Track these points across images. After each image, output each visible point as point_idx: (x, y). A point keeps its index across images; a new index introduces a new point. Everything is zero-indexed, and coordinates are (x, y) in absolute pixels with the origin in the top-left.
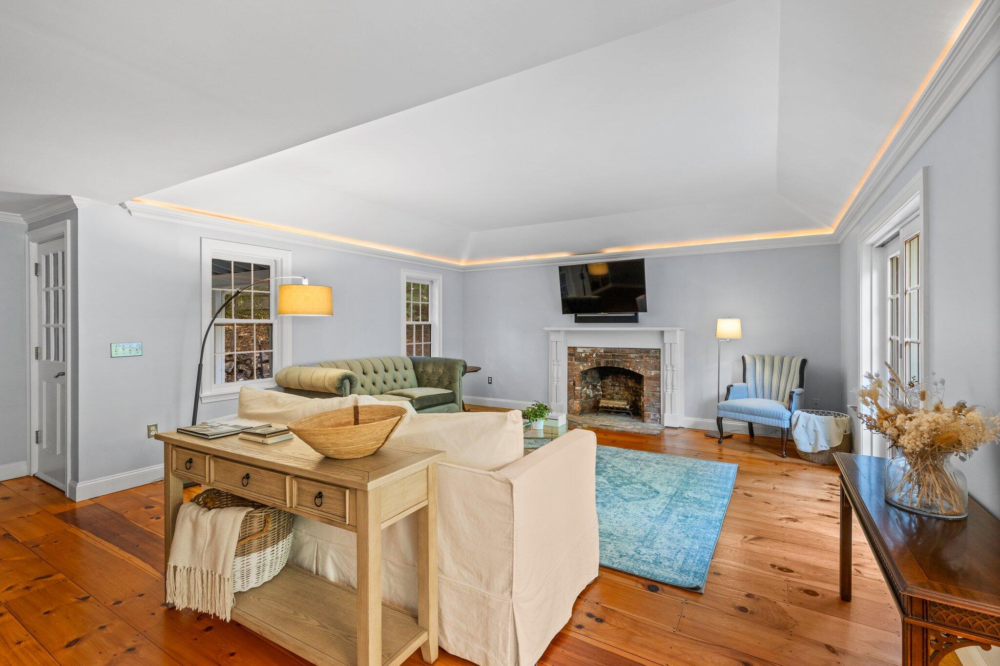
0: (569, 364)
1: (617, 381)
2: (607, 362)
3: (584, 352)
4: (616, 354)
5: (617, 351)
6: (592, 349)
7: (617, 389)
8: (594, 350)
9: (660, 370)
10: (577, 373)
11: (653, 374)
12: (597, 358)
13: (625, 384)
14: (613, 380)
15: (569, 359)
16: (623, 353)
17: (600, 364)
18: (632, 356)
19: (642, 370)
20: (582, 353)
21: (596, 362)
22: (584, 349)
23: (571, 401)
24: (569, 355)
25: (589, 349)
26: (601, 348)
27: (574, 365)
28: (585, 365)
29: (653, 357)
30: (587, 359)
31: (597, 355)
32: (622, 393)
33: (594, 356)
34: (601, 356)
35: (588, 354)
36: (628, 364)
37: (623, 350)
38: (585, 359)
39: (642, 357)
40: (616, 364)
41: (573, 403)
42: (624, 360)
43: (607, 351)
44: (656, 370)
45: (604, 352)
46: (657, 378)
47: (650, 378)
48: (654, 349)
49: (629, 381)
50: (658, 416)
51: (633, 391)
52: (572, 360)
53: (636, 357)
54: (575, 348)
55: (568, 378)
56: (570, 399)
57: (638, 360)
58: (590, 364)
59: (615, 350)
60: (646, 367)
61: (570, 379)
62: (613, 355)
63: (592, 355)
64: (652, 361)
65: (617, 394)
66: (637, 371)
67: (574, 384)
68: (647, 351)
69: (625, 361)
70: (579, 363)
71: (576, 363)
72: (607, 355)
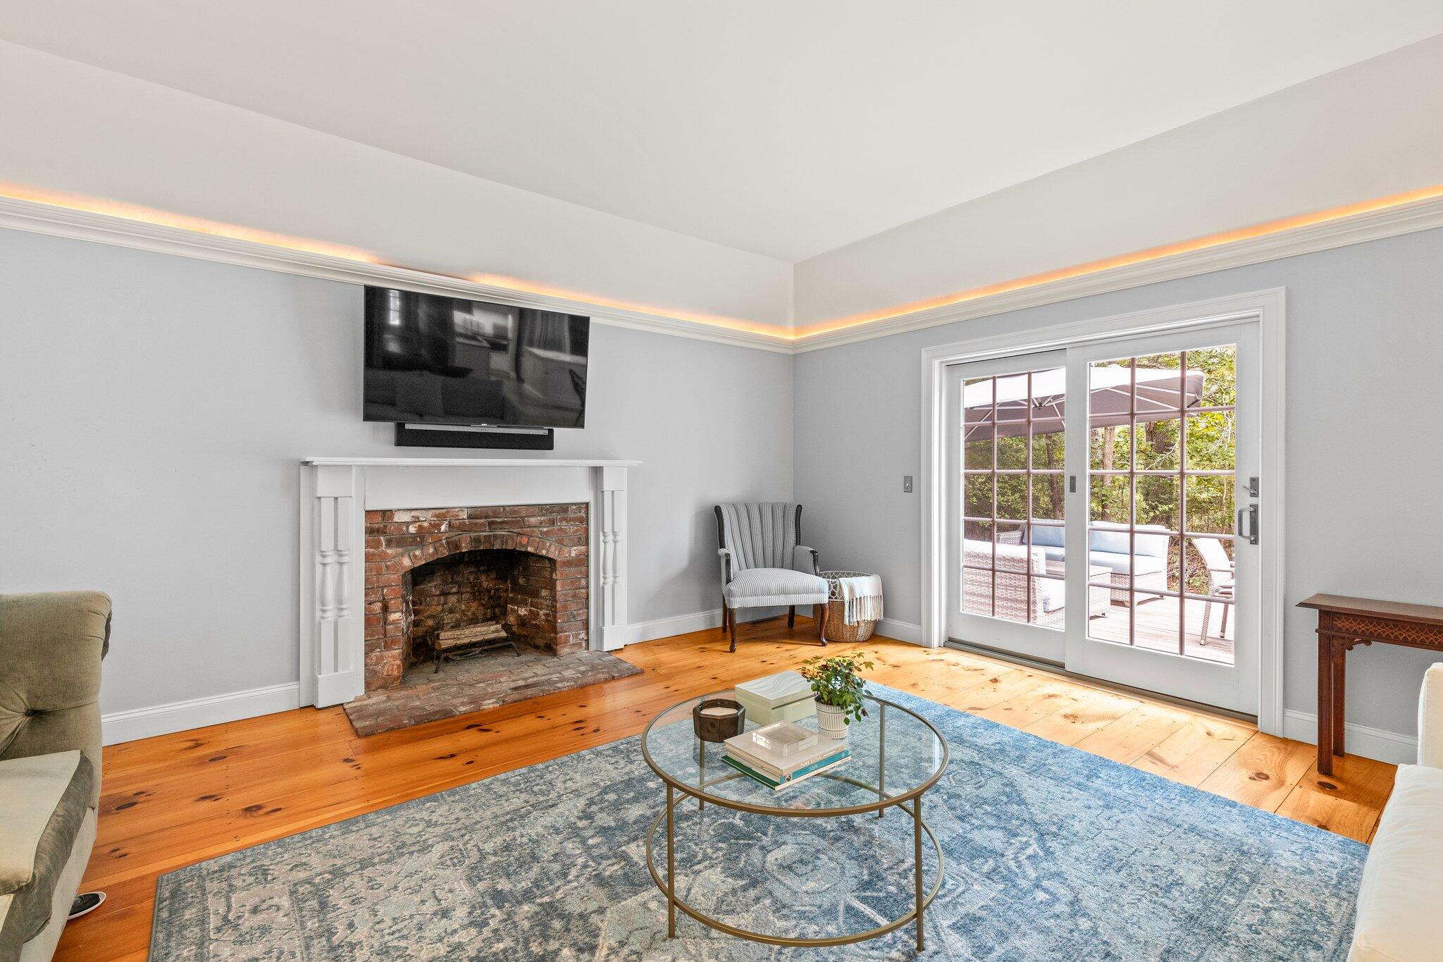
0: (368, 558)
1: (456, 583)
2: (477, 540)
3: (416, 520)
4: (499, 520)
5: (500, 513)
6: (438, 512)
7: (453, 599)
8: (442, 514)
9: (587, 544)
10: (395, 577)
11: (573, 554)
12: (451, 534)
13: (473, 586)
14: (445, 582)
15: (368, 544)
16: (513, 516)
17: (457, 546)
18: (533, 520)
19: (553, 548)
20: (408, 524)
21: (448, 543)
22: (414, 513)
23: (377, 653)
24: (370, 531)
25: (430, 514)
26: (461, 509)
27: (384, 557)
28: (418, 553)
29: (574, 520)
30: (422, 538)
31: (450, 525)
32: (463, 607)
33: (443, 528)
34: (462, 528)
35: (426, 524)
36: (525, 540)
37: (514, 509)
38: (419, 539)
39: (553, 522)
40: (499, 541)
41: (380, 659)
42: (515, 530)
43: (477, 514)
44: (579, 545)
45: (470, 517)
46: (583, 561)
47: (569, 563)
48: (575, 504)
49: (483, 578)
50: (583, 636)
51: (491, 597)
52: (377, 544)
53: (541, 523)
54: (386, 514)
55: (366, 595)
56: (372, 651)
57: (545, 529)
58: (431, 550)
59: (496, 510)
60: (560, 542)
61: (373, 597)
62: (491, 524)
63: (438, 526)
64: (573, 529)
65: (451, 611)
66: (544, 552)
67: (385, 609)
68: (563, 508)
69: (518, 534)
70: (400, 550)
71: (389, 551)
72: (476, 524)
